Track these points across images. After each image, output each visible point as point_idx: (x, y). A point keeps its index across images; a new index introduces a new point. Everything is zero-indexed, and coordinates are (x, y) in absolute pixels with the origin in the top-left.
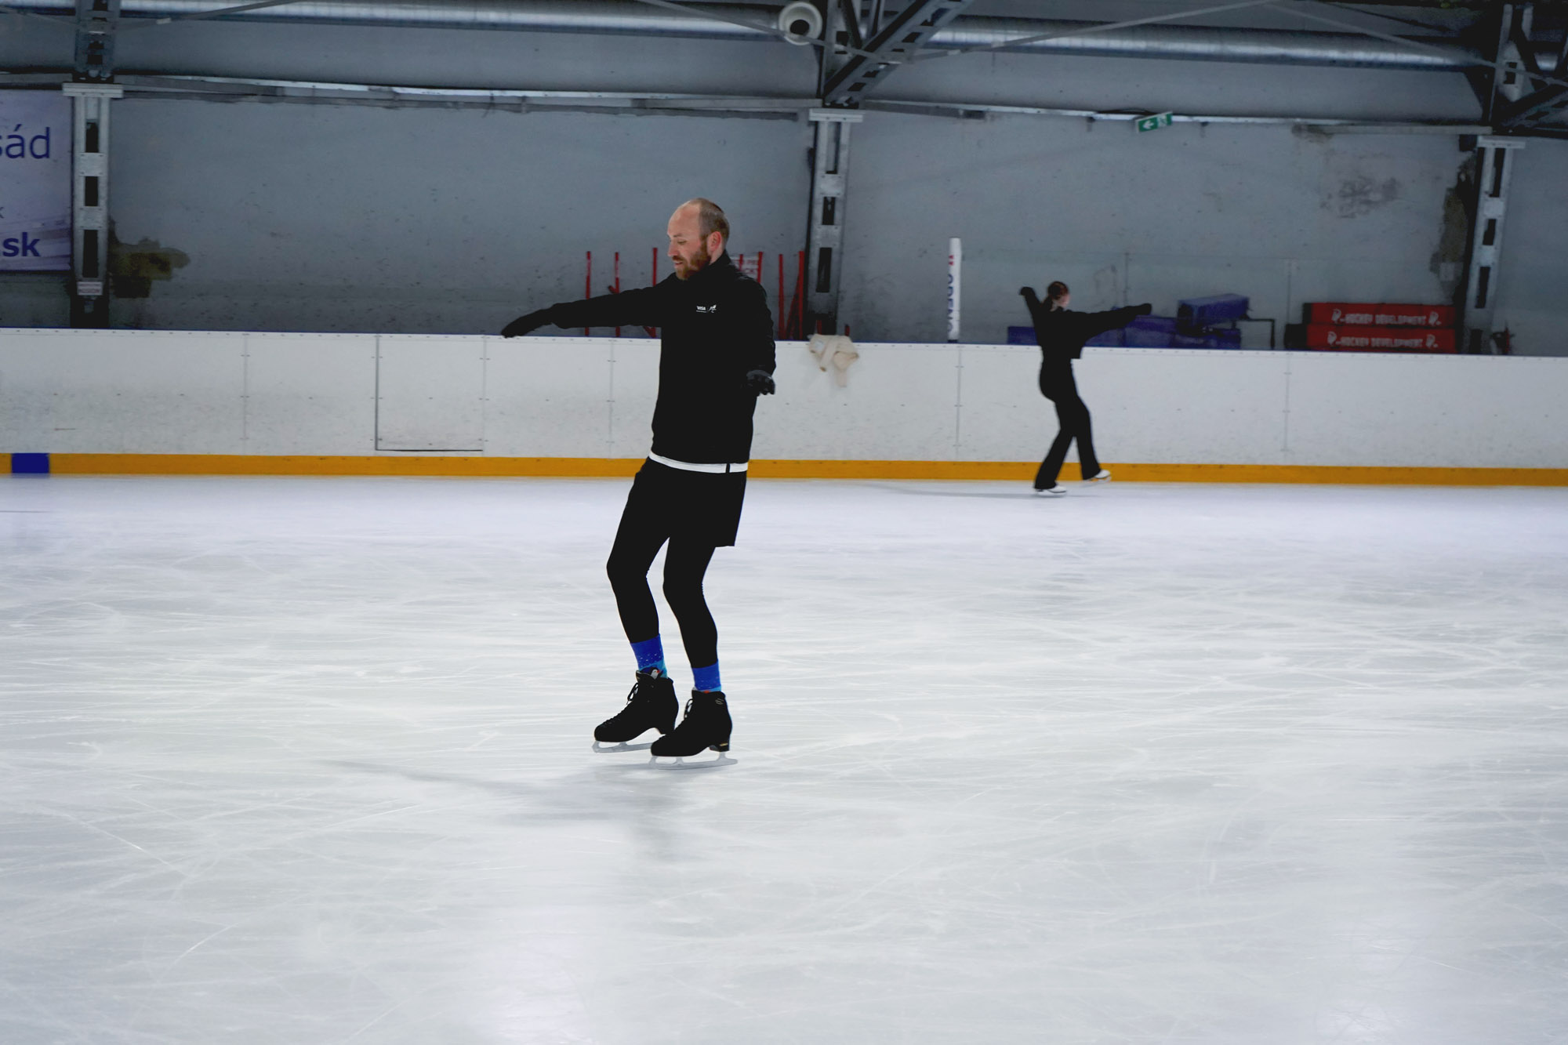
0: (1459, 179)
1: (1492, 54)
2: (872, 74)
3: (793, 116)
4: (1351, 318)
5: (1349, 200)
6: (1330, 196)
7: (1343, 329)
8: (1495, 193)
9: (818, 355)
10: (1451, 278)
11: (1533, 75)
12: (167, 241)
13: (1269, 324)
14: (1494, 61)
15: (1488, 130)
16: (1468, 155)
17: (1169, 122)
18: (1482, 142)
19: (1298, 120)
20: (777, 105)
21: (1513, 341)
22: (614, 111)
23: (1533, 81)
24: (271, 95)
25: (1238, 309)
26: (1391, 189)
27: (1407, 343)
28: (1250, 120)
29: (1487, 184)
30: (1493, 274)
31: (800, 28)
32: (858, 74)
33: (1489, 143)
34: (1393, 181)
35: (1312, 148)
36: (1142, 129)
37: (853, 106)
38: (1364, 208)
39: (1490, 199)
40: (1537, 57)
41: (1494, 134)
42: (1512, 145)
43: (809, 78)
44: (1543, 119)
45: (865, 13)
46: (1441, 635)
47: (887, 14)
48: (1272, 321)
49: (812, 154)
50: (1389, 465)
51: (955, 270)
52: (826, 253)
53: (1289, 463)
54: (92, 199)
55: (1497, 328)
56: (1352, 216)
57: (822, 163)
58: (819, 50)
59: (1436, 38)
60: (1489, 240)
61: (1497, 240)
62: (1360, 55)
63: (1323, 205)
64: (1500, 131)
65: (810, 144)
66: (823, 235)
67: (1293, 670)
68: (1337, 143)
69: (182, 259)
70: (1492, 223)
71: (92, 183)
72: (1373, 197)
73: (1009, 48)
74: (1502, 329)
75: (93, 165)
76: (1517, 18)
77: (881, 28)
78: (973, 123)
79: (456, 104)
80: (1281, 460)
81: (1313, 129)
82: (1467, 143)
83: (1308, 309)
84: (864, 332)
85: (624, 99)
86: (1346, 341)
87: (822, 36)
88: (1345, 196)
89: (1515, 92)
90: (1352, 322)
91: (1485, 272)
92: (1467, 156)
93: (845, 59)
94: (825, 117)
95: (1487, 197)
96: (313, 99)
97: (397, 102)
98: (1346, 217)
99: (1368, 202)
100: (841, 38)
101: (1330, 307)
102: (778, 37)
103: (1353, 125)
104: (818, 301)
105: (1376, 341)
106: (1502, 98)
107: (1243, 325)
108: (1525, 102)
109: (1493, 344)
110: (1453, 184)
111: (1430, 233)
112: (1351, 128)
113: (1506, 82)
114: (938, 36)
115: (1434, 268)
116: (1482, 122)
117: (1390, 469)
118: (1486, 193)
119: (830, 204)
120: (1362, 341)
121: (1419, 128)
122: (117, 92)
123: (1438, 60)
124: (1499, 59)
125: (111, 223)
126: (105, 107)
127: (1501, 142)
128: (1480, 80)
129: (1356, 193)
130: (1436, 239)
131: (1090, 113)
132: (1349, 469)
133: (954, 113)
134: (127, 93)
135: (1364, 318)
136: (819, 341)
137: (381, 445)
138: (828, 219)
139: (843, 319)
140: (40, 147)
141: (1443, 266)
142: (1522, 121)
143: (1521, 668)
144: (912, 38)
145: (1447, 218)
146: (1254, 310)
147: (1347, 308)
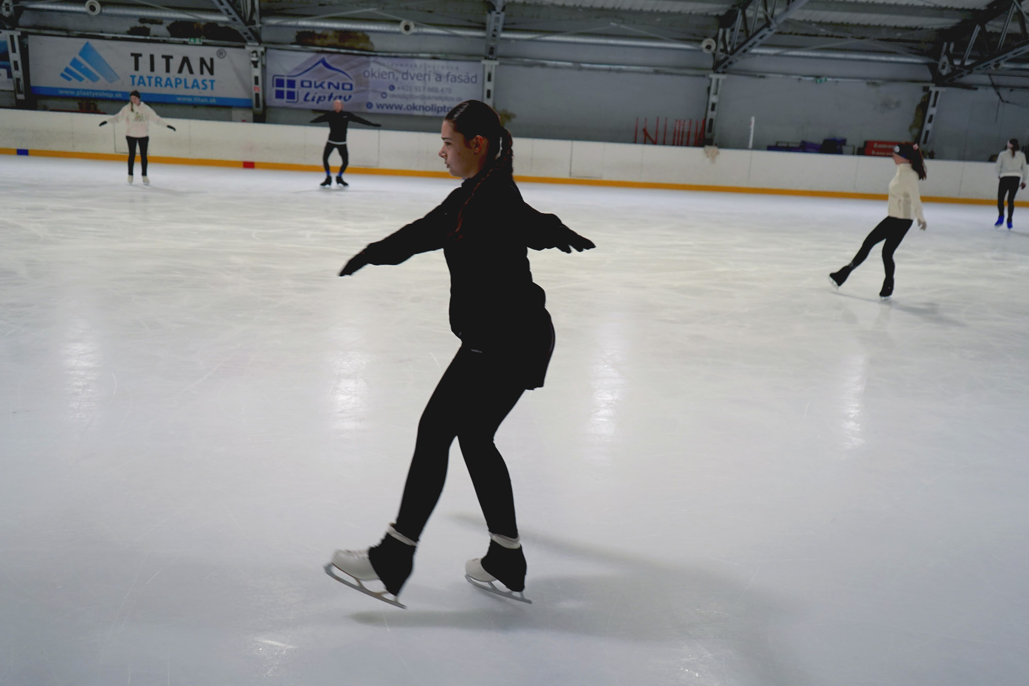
0: (922, 101)
1: (938, 59)
2: (730, 63)
3: (704, 76)
4: (880, 146)
6: (877, 106)
7: (877, 149)
8: (934, 105)
9: (707, 153)
10: (916, 133)
11: (952, 66)
12: (510, 110)
15: (934, 85)
17: (826, 80)
18: (931, 89)
19: (869, 80)
20: (700, 72)
22: (648, 73)
23: (952, 68)
24: (543, 65)
25: (843, 142)
26: (898, 104)
28: (853, 80)
29: (931, 103)
30: (930, 133)
31: (709, 47)
32: (726, 63)
33: (933, 89)
34: (899, 101)
35: (872, 90)
36: (816, 82)
37: (723, 73)
38: (888, 110)
39: (932, 108)
40: (954, 60)
41: (936, 86)
42: (941, 90)
43: (710, 64)
44: (953, 81)
45: (730, 43)
47: (737, 43)
48: (854, 146)
49: (709, 89)
51: (752, 127)
52: (711, 120)
53: (855, 192)
54: (489, 96)
55: (929, 151)
56: (884, 112)
57: (712, 91)
58: (714, 55)
59: (920, 53)
60: (930, 121)
61: (933, 121)
62: (892, 59)
63: (875, 109)
64: (938, 85)
65: (708, 85)
66: (711, 114)
68: (881, 88)
69: (513, 116)
70: (931, 116)
71: (489, 92)
72: (891, 106)
73: (776, 55)
74: (931, 151)
75: (489, 86)
76: (948, 47)
77: (735, 47)
78: (761, 80)
79: (600, 70)
80: (852, 191)
81: (873, 84)
82: (926, 89)
83: (866, 143)
84: (722, 145)
85: (651, 69)
86: (878, 153)
87: (716, 50)
88: (882, 106)
89: (944, 72)
91: (927, 132)
92: (925, 93)
93: (722, 58)
94: (714, 77)
96: (556, 67)
97: (581, 69)
98: (882, 113)
99: (890, 108)
100: (722, 51)
101: (873, 143)
102: (701, 50)
104: (708, 135)
106: (940, 74)
107: (844, 147)
108: (948, 75)
109: (928, 156)
110: (920, 103)
111: (910, 119)
112: (886, 83)
113: (942, 69)
114: (754, 51)
115: (910, 130)
116: (932, 82)
118: (931, 106)
119: (713, 105)
120: (882, 154)
121: (911, 84)
122: (497, 63)
123: (919, 61)
124: (940, 61)
125: (494, 104)
126: (494, 68)
127: (938, 89)
128: (933, 68)
129: (886, 105)
130: (912, 121)
131: (798, 77)
133: (755, 76)
134: (501, 64)
135: (885, 146)
136: (708, 148)
137: (572, 175)
138: (713, 109)
139: (716, 140)
140: (474, 80)
141: (913, 130)
142: (946, 82)
144: (745, 51)
145: (916, 115)
146: (848, 142)
147: (879, 143)
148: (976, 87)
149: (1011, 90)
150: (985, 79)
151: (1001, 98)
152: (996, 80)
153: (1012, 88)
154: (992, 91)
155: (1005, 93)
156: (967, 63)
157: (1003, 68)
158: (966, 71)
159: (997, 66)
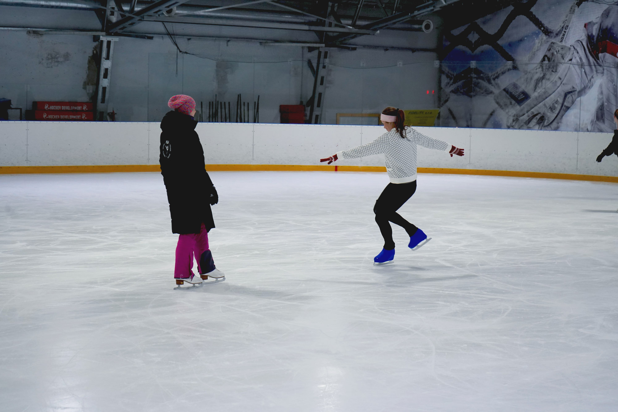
0: (93, 53)
1: (105, 4)
4: (52, 108)
5: (50, 61)
6: (43, 59)
7: (50, 112)
8: (108, 58)
10: (91, 91)
11: (122, 13)
13: (19, 110)
14: (106, 7)
15: (104, 33)
16: (97, 43)
18: (102, 38)
19: (29, 29)
21: (116, 116)
23: (121, 15)
25: (7, 104)
26: (67, 56)
27: (74, 117)
28: (9, 28)
29: (104, 54)
30: (107, 90)
33: (104, 39)
34: (67, 53)
35: (34, 40)
38: (56, 64)
39: (105, 60)
40: (122, 5)
41: (106, 35)
42: (114, 39)
44: (125, 30)
46: (88, 231)
48: (21, 109)
50: (68, 165)
53: (28, 166)
55: (109, 111)
56: (52, 67)
60: (105, 76)
61: (109, 76)
62: (53, 3)
63: (40, 63)
64: (109, 34)
67: (29, 247)
68: (45, 38)
70: (106, 70)
72: (59, 59)
74: (112, 111)
80: (24, 164)
81: (35, 32)
82: (96, 39)
83: (35, 104)
86: (50, 117)
88: (49, 59)
89: (114, 19)
90: (53, 109)
91: (104, 89)
95: (104, 59)
98: (49, 67)
99: (58, 62)
101: (43, 103)
103: (51, 31)
105: (62, 117)
106: (109, 21)
107: (9, 111)
108: (118, 23)
109: (108, 118)
110: (91, 54)
111: (83, 74)
112: (50, 32)
113: (110, 15)
115: (85, 88)
116: (102, 30)
117: (69, 167)
118: (104, 58)
120: (56, 117)
121: (77, 33)
123: (84, 6)
124: (107, 6)
127: (109, 38)
128: (101, 14)
129: (53, 58)
130: (85, 76)
132: (52, 167)
135: (58, 108)
141: (88, 87)
142: (117, 30)
143: (118, 243)
145: (89, 68)
146: (14, 104)
147: (51, 103)
148: (151, 35)
149: (189, 39)
150: (159, 27)
151: (178, 48)
152: (171, 28)
153: (189, 37)
154: (167, 40)
155: (182, 43)
156: (137, 9)
157: (176, 14)
158: (138, 18)
159: (169, 12)
